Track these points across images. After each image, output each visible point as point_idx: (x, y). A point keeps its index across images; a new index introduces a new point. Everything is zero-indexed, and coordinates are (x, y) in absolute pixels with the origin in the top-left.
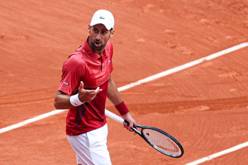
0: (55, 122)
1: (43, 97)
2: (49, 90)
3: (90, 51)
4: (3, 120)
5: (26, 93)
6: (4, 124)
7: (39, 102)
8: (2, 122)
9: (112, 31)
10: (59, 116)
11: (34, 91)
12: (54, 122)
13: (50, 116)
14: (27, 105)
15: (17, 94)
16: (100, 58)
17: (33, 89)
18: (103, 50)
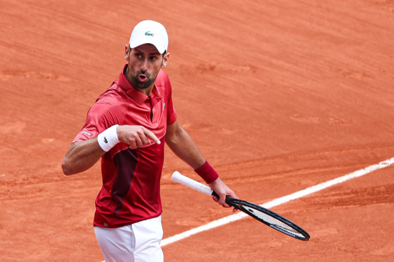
0: (301, 210)
1: (279, 169)
2: (290, 157)
3: (129, 89)
4: (214, 208)
5: (251, 163)
6: (215, 214)
7: (272, 177)
8: (213, 210)
9: (165, 55)
10: (307, 200)
11: (265, 159)
12: (298, 210)
13: (291, 201)
14: (253, 183)
15: (237, 163)
16: (147, 100)
17: (264, 156)
18: (152, 87)
